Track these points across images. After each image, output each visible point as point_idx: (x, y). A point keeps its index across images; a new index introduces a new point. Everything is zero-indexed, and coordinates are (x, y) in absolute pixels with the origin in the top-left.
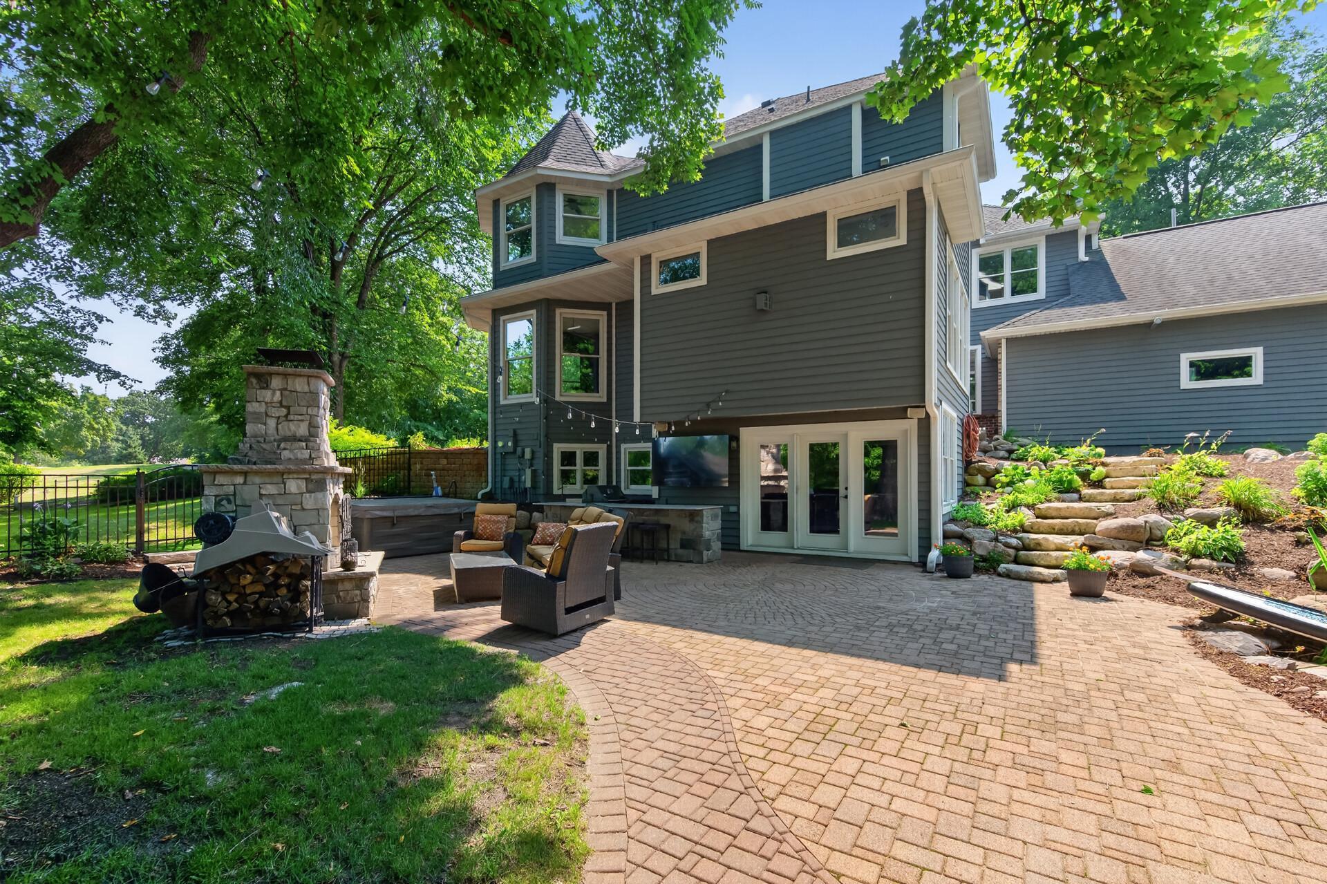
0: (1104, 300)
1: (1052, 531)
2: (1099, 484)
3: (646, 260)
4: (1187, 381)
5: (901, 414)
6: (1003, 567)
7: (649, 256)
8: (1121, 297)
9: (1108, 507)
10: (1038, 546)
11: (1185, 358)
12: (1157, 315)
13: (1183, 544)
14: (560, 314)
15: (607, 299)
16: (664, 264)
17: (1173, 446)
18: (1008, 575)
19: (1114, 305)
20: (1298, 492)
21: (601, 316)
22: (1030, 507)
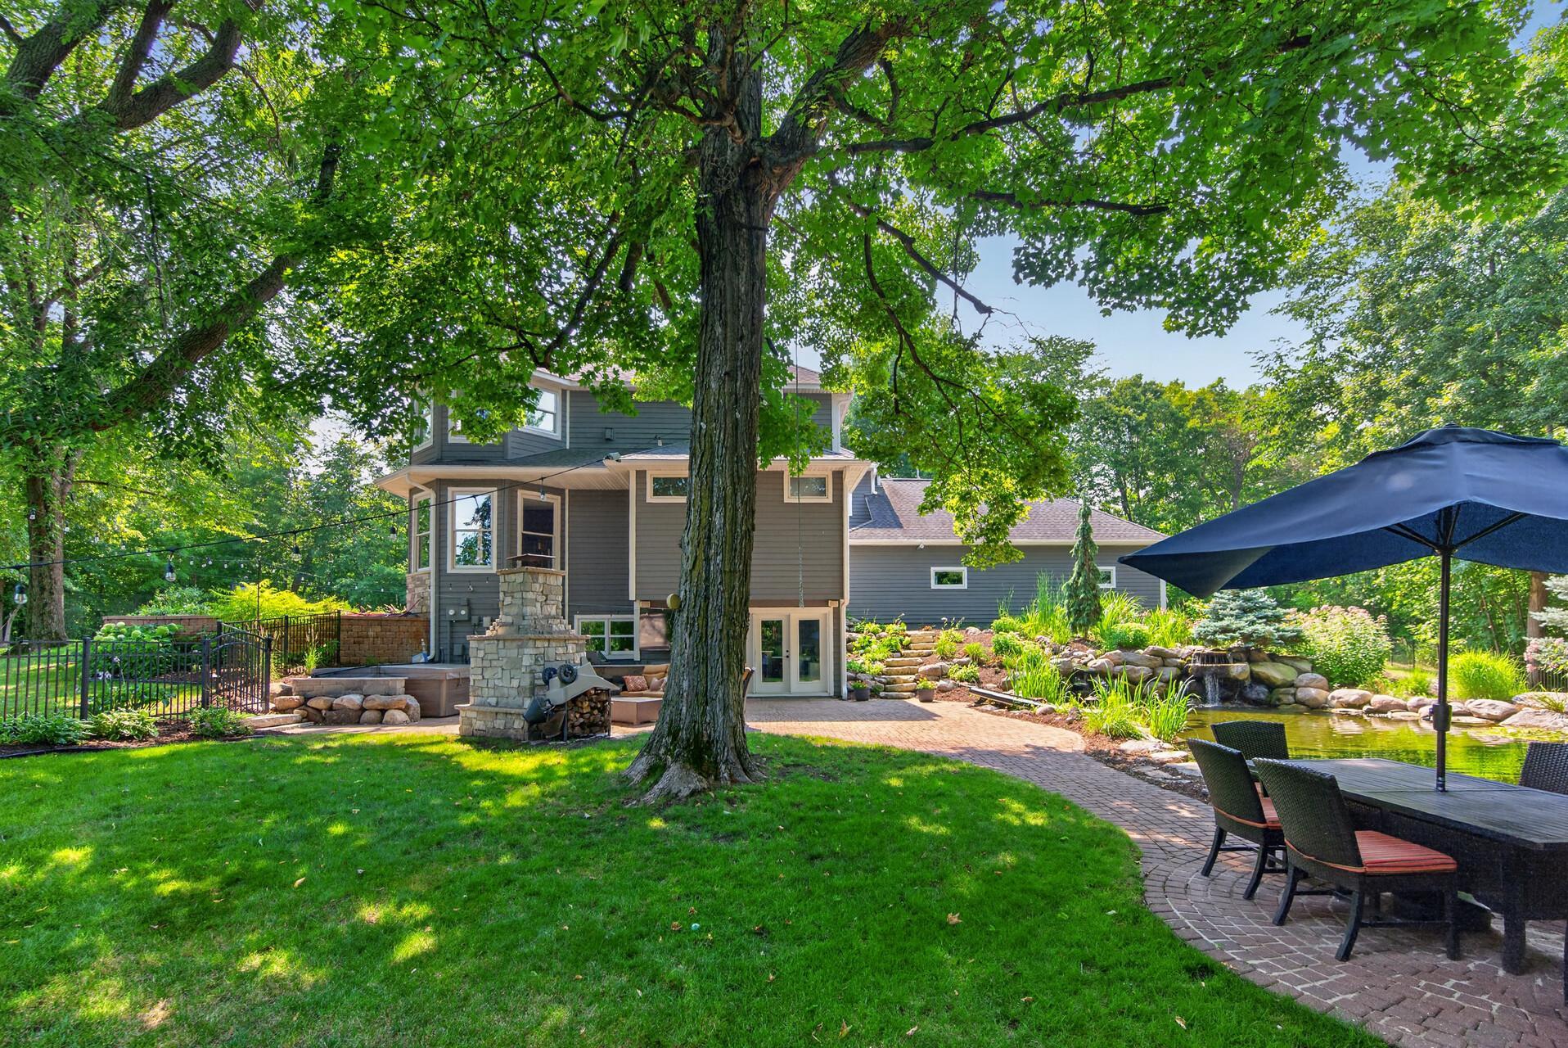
0: (891, 526)
1: (898, 673)
2: (907, 647)
3: (641, 475)
4: (934, 586)
5: (825, 603)
6: (882, 694)
7: (644, 472)
8: (900, 526)
9: (919, 660)
10: (894, 682)
11: (934, 570)
12: (922, 542)
13: (956, 676)
14: (522, 495)
15: (563, 486)
16: (656, 480)
17: (939, 625)
18: (886, 698)
19: (897, 531)
20: (992, 649)
21: (555, 500)
22: (881, 661)
